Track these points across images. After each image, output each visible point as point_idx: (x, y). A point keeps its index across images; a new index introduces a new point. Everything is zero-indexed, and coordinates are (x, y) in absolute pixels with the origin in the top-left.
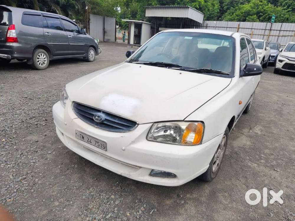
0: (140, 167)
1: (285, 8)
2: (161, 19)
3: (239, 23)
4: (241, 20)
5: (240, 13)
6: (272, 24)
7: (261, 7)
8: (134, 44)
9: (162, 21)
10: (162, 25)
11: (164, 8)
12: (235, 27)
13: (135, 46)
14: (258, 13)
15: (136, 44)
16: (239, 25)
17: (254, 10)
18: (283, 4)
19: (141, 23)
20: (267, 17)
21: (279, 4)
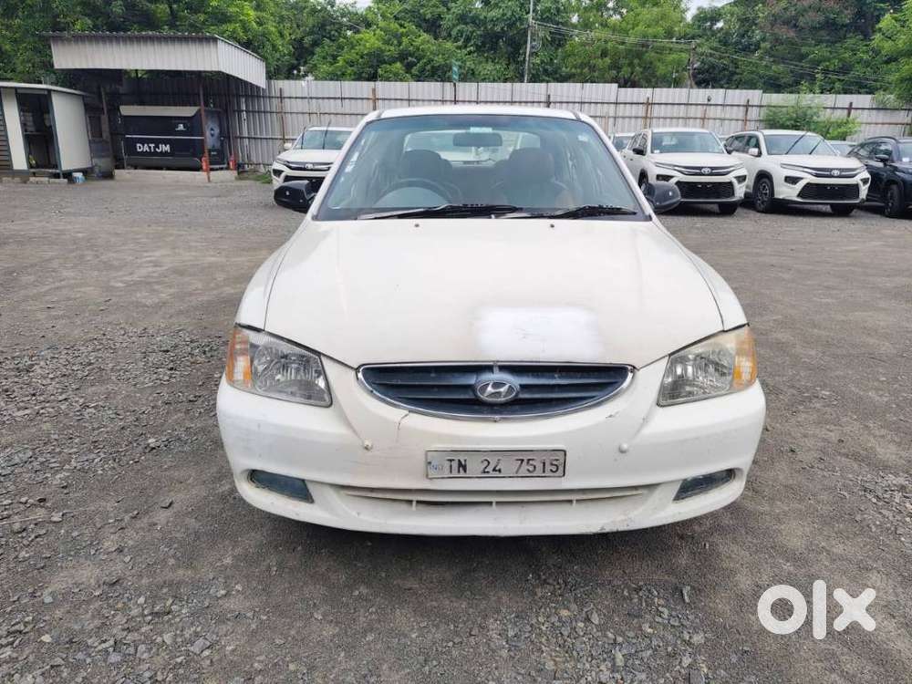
0: (651, 487)
1: (460, 43)
2: (117, 75)
3: (372, 84)
4: (364, 75)
5: (358, 57)
6: (455, 85)
7: (405, 40)
8: (33, 170)
9: (121, 85)
10: (123, 98)
11: (118, 39)
12: (365, 96)
13: (34, 174)
14: (402, 57)
15: (38, 166)
16: (374, 90)
17: (392, 48)
18: (454, 33)
19: (46, 93)
20: (428, 67)
21: (444, 34)
